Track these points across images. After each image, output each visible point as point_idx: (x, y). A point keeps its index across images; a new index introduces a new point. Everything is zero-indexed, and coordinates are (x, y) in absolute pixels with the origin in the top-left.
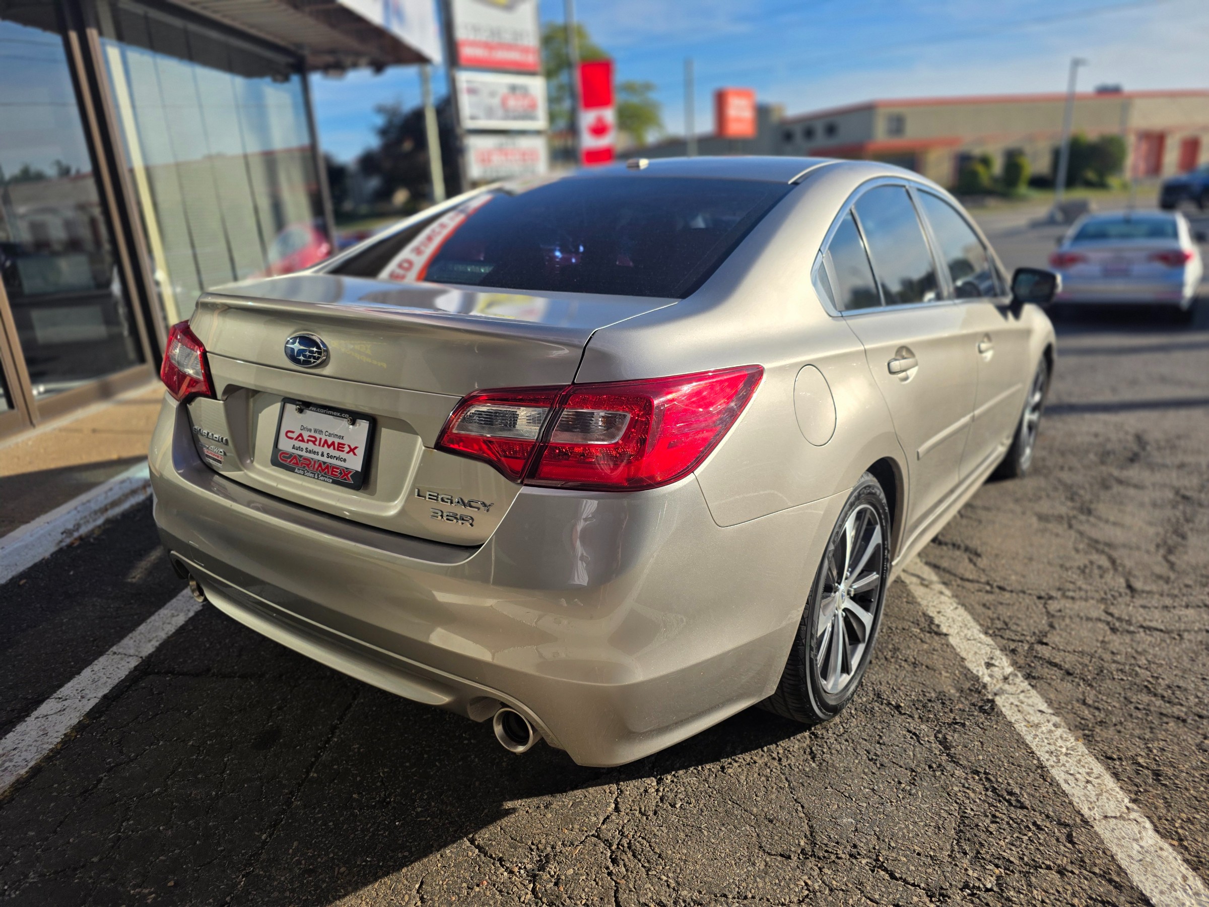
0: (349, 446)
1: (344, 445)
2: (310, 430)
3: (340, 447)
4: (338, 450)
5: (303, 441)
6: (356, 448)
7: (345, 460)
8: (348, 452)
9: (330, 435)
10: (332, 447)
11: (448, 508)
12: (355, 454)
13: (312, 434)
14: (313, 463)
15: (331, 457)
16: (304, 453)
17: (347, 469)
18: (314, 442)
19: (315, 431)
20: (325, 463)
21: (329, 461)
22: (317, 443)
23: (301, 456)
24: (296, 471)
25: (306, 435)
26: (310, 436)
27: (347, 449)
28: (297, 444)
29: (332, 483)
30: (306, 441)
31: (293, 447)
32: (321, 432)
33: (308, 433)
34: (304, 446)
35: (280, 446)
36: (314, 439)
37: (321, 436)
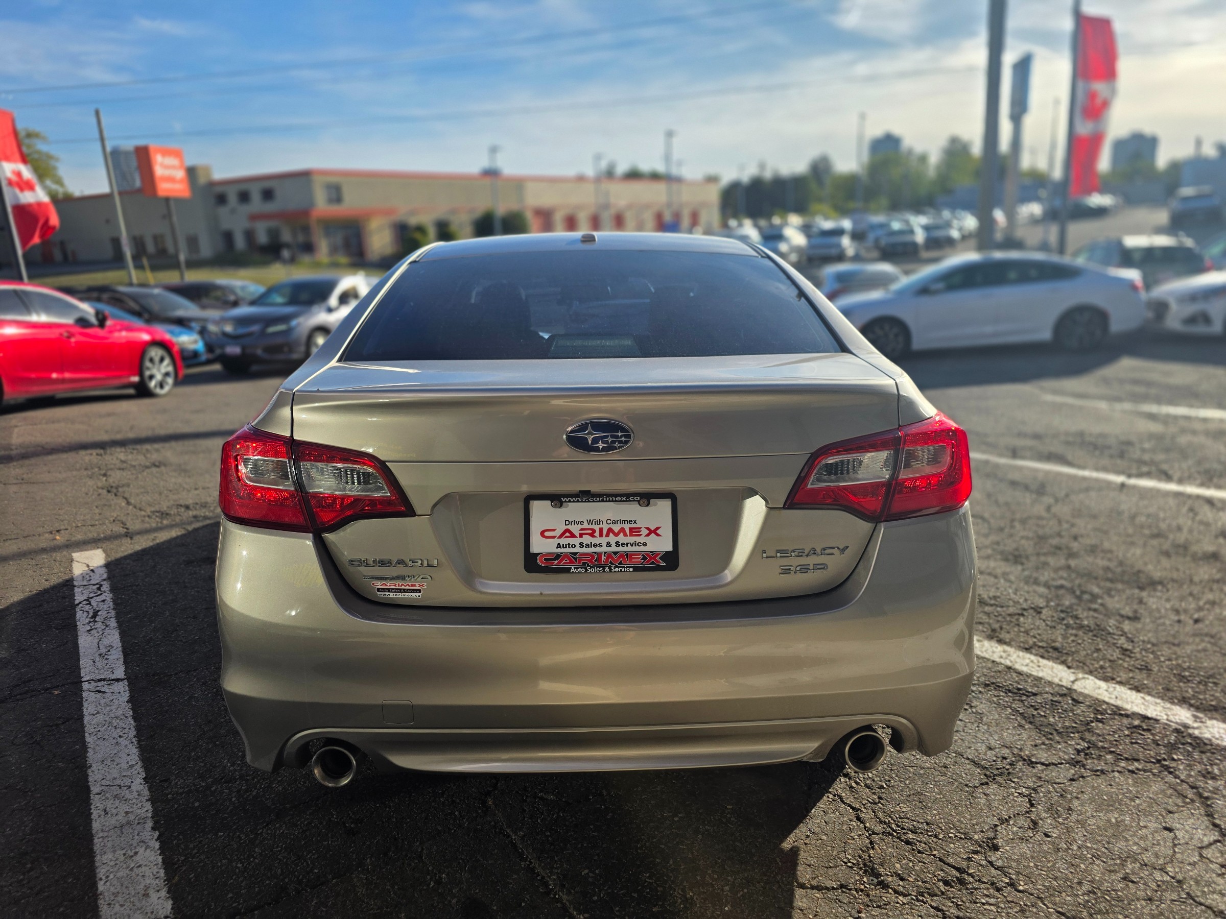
0: (648, 529)
1: (640, 528)
2: (582, 523)
3: (634, 532)
4: (631, 535)
5: (573, 536)
6: (658, 528)
7: (645, 544)
8: (648, 535)
9: (614, 522)
10: (622, 534)
11: (795, 562)
12: (658, 535)
13: (586, 525)
14: (597, 556)
15: (623, 545)
16: (577, 549)
17: (651, 552)
18: (592, 535)
19: (589, 522)
20: (615, 553)
21: (621, 549)
22: (597, 534)
23: (575, 554)
24: (573, 569)
25: (575, 529)
26: (582, 529)
27: (645, 532)
28: (564, 541)
29: (633, 571)
30: (578, 535)
31: (559, 546)
32: (598, 522)
33: (580, 526)
34: (576, 541)
35: (534, 549)
36: (590, 532)
37: (601, 526)
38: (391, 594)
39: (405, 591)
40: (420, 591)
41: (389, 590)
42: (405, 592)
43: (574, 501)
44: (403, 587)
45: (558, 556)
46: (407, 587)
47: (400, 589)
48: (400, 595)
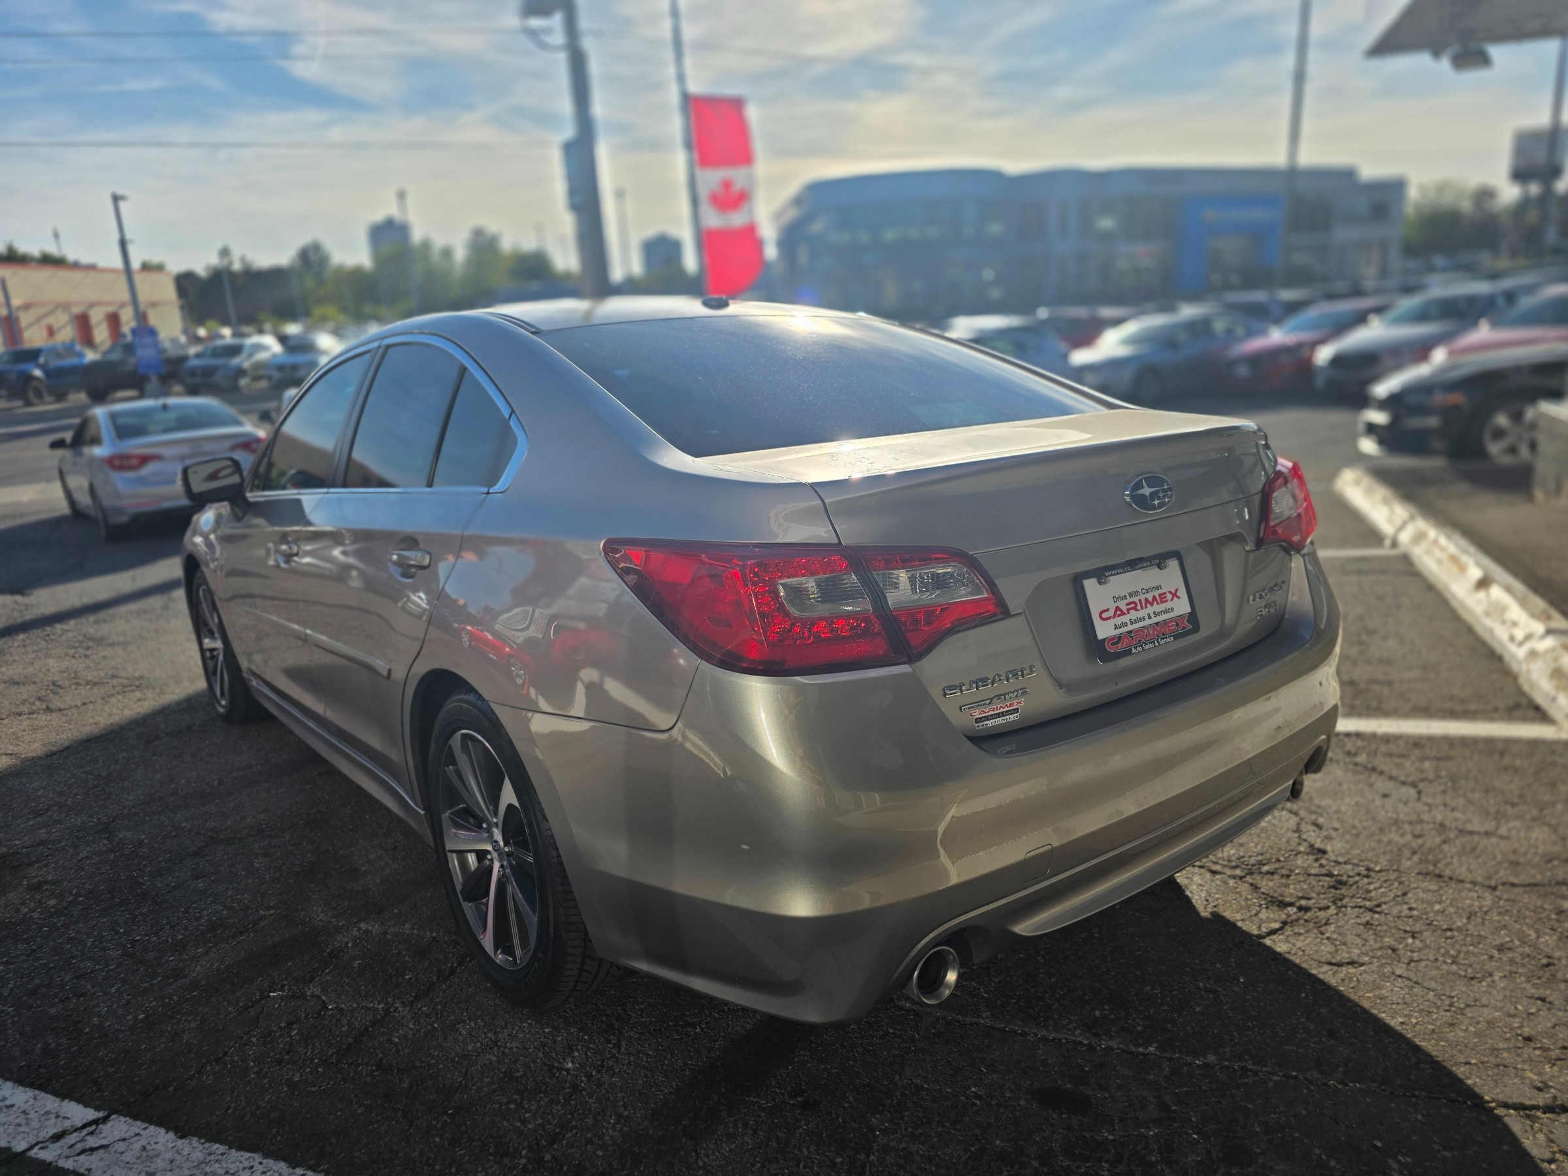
0: (1170, 592)
1: (1164, 593)
2: (1125, 597)
3: (1163, 598)
4: (1161, 602)
5: (1123, 614)
6: (1176, 591)
7: (1172, 609)
8: (1172, 599)
9: (1147, 591)
10: (1155, 603)
11: (1263, 603)
12: (1179, 597)
13: (1129, 600)
14: (1145, 631)
15: (1159, 614)
16: (1130, 628)
17: (1180, 616)
18: (1135, 608)
19: (1130, 595)
20: (1157, 624)
21: (1159, 619)
22: (1139, 607)
23: (1130, 632)
24: (1134, 651)
25: (1122, 605)
26: (1127, 604)
27: (1169, 596)
28: (1118, 621)
29: (1174, 639)
30: (1126, 612)
31: (1116, 627)
32: (1136, 593)
33: (1125, 602)
34: (1125, 619)
35: (1101, 635)
36: (1133, 605)
37: (1139, 597)
38: (989, 722)
39: (1003, 714)
40: (1017, 710)
41: (987, 718)
42: (1003, 716)
43: (1115, 575)
44: (1002, 710)
45: (1119, 638)
46: (1006, 709)
47: (998, 714)
48: (998, 721)
